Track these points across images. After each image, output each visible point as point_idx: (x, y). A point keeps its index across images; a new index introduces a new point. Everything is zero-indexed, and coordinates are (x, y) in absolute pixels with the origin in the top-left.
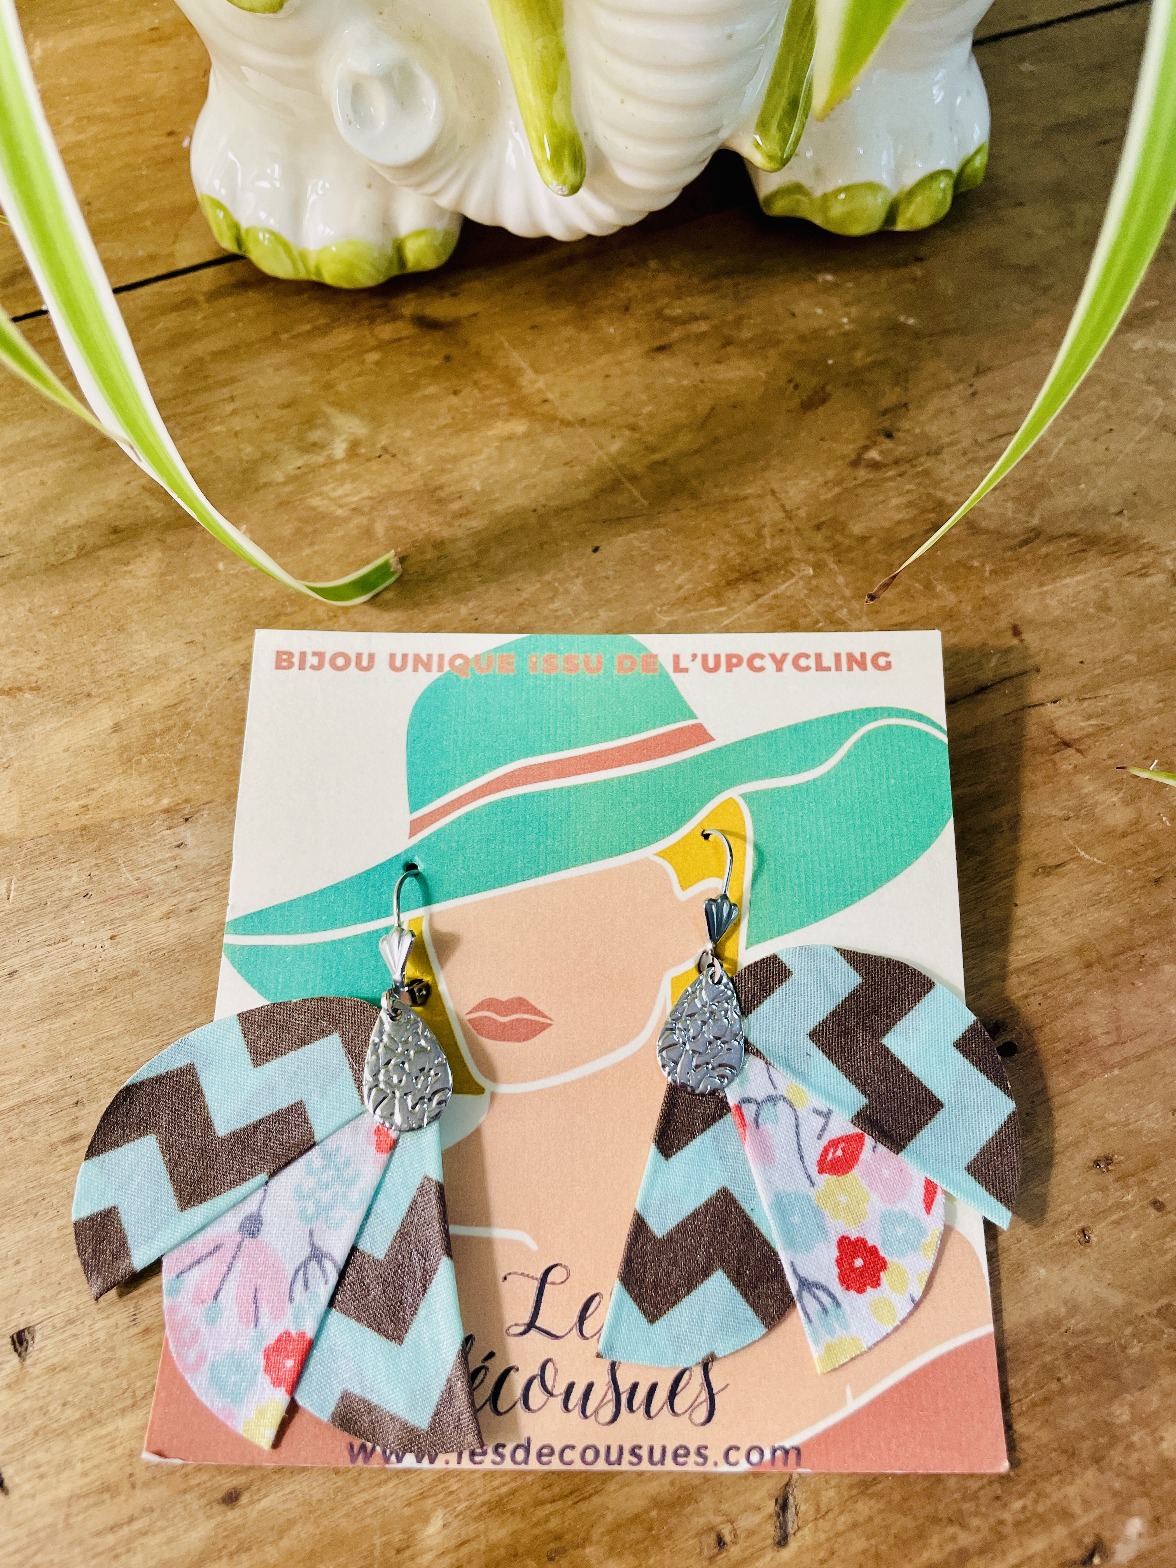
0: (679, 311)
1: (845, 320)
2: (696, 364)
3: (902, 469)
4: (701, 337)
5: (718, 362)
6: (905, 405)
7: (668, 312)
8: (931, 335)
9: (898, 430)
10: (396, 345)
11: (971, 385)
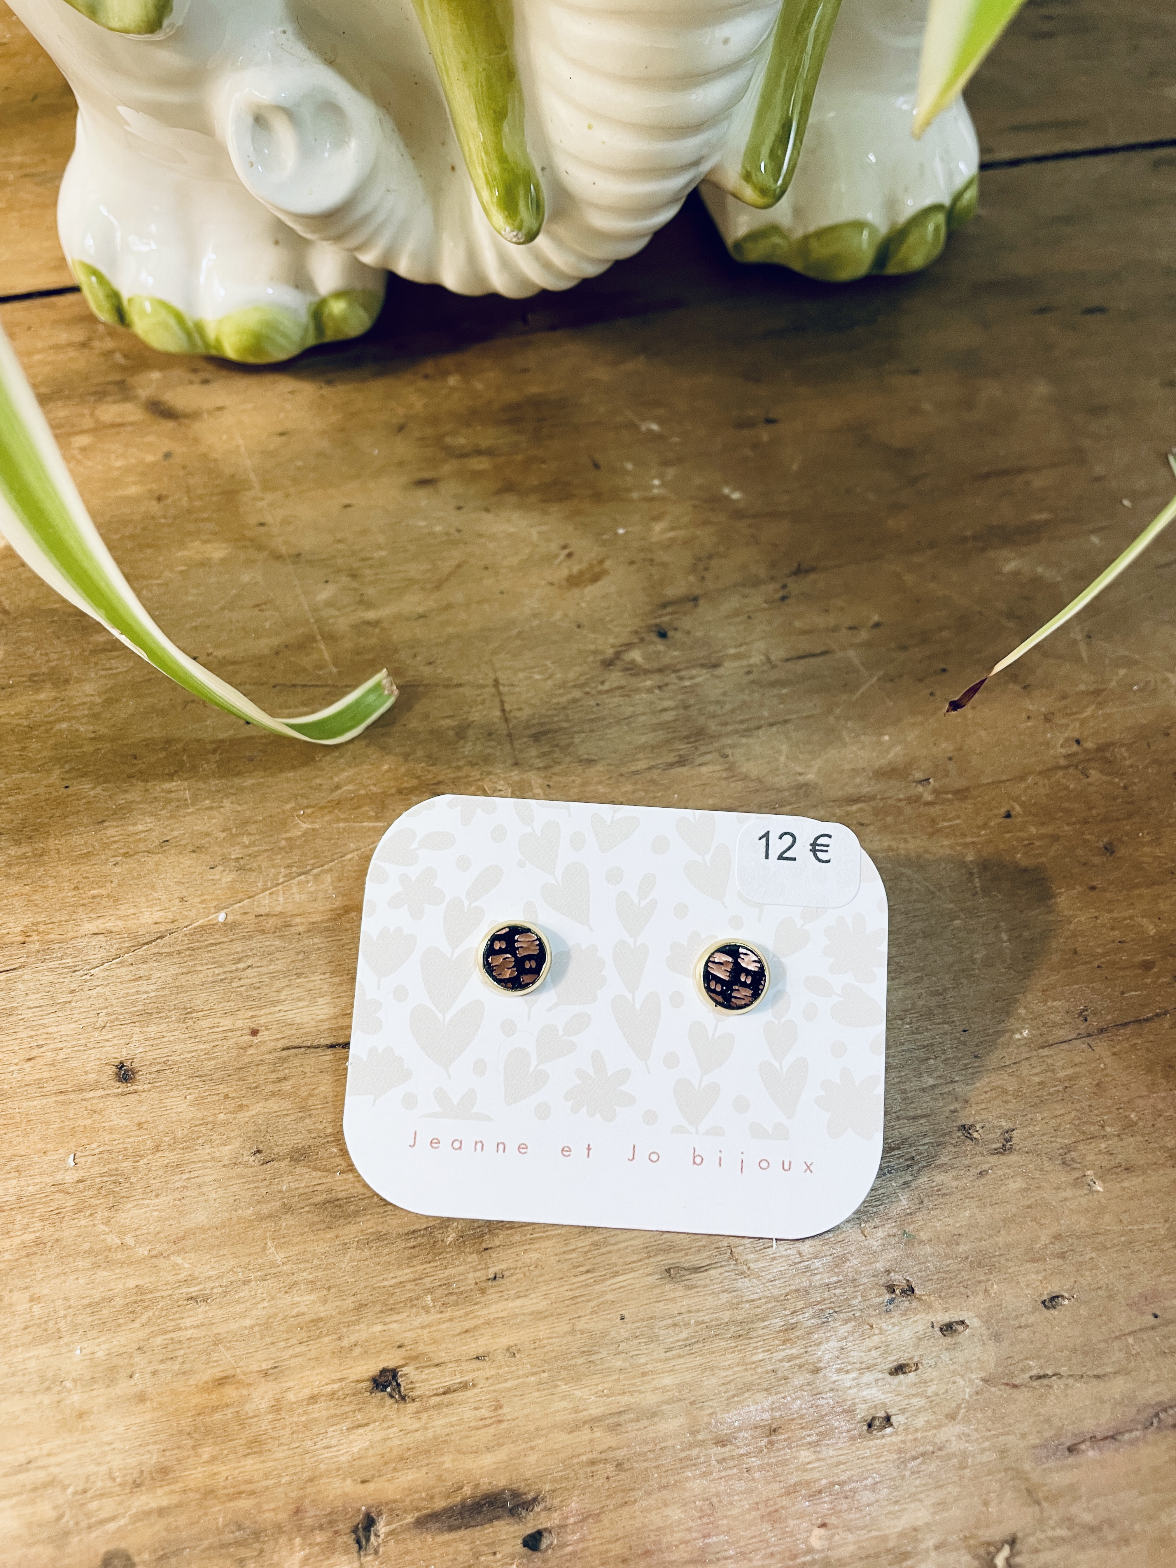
0: (462, 441)
1: (656, 482)
2: (459, 508)
3: (666, 680)
4: (477, 475)
5: (487, 510)
6: (695, 599)
7: (448, 440)
8: (755, 516)
9: (676, 629)
10: (114, 431)
11: (784, 586)
